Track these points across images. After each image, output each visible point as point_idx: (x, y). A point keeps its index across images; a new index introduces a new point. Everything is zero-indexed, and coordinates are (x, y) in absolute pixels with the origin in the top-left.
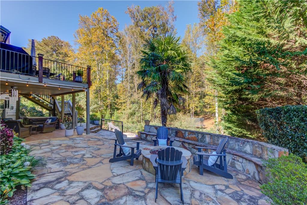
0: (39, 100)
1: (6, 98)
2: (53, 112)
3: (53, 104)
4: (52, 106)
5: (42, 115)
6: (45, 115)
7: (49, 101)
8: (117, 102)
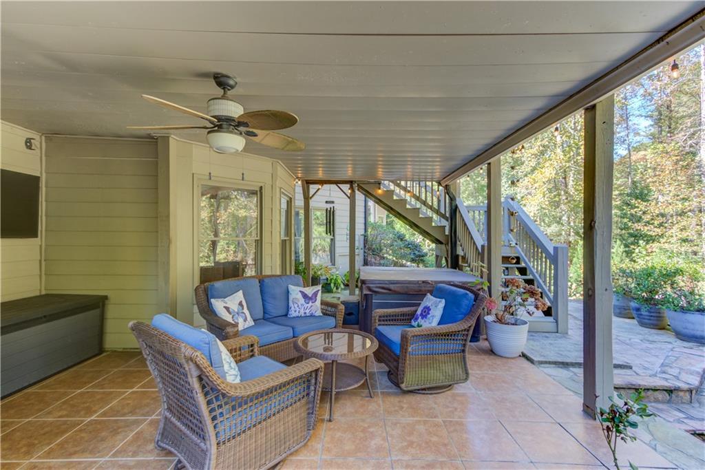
0: (403, 201)
1: (327, 202)
2: (449, 248)
3: (448, 215)
4: (446, 223)
5: (420, 256)
6: (426, 254)
7: (435, 206)
8: (644, 213)
